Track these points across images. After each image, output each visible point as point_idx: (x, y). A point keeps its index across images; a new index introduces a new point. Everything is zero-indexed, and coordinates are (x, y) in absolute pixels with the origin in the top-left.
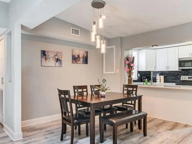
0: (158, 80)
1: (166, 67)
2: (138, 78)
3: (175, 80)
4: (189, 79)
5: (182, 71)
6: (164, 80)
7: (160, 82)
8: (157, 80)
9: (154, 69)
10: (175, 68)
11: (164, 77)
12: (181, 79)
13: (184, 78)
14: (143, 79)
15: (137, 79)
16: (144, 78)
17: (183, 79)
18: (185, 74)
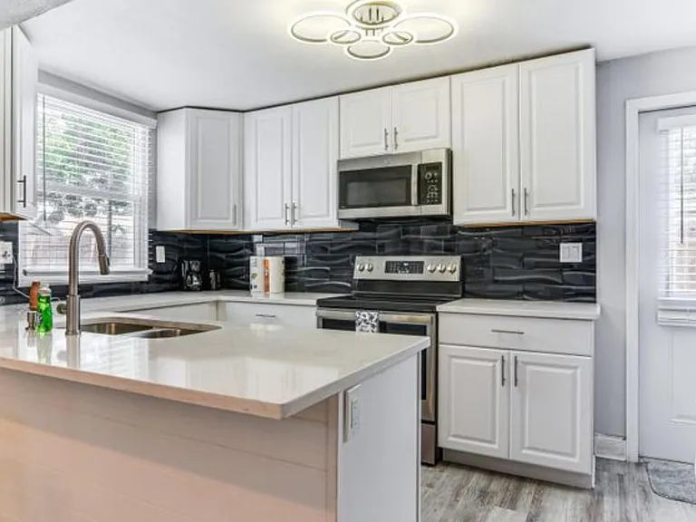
0: (257, 277)
1: (287, 208)
2: (151, 272)
3: (332, 277)
4: (387, 271)
5: (361, 229)
6: (282, 279)
7: (267, 288)
8: (253, 282)
9: (231, 220)
10: (323, 213)
11: (282, 267)
12: (357, 275)
13: (366, 267)
14: (188, 273)
15: (145, 278)
16: (190, 272)
17: (366, 275)
18: (374, 249)
